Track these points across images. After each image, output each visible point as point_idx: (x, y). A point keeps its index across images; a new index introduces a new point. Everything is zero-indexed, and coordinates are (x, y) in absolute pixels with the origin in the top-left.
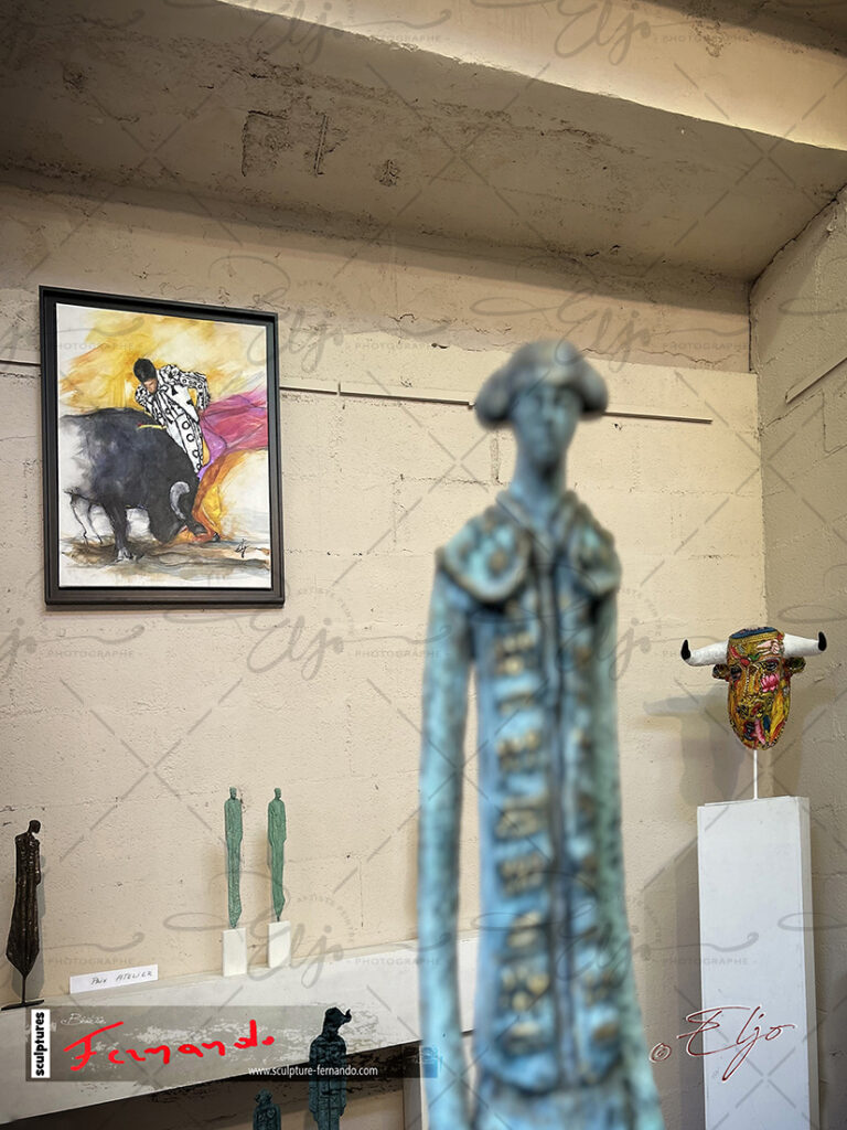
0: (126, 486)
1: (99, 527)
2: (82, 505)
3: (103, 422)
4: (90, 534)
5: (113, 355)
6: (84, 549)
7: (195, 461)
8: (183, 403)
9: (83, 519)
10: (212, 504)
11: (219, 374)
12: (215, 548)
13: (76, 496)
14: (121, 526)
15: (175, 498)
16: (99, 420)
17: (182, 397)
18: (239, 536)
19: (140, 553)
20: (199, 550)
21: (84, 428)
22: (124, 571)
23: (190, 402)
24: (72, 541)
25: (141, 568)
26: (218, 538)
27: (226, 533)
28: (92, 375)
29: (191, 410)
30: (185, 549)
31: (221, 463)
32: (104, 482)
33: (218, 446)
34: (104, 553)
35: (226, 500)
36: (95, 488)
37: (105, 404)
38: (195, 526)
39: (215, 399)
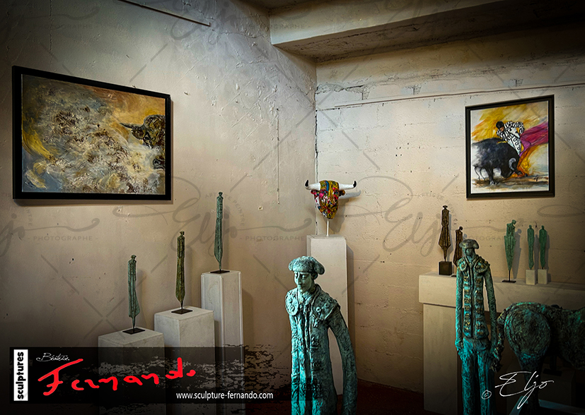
0: (493, 162)
1: (484, 175)
2: (478, 169)
3: (486, 144)
4: (481, 177)
5: (489, 122)
6: (479, 182)
7: (518, 151)
8: (514, 133)
9: (479, 173)
10: (524, 164)
11: (529, 121)
12: (526, 179)
13: (476, 167)
14: (491, 175)
15: (510, 164)
16: (484, 143)
17: (513, 131)
18: (535, 174)
19: (497, 182)
20: (519, 180)
21: (479, 146)
22: (492, 188)
23: (517, 132)
24: (475, 180)
25: (498, 187)
26: (527, 175)
27: (530, 173)
28: (482, 130)
29: (517, 135)
30: (514, 180)
31: (528, 151)
32: (485, 161)
33: (527, 145)
34: (485, 183)
35: (530, 162)
36: (482, 164)
37: (486, 138)
38: (517, 172)
39: (527, 129)
